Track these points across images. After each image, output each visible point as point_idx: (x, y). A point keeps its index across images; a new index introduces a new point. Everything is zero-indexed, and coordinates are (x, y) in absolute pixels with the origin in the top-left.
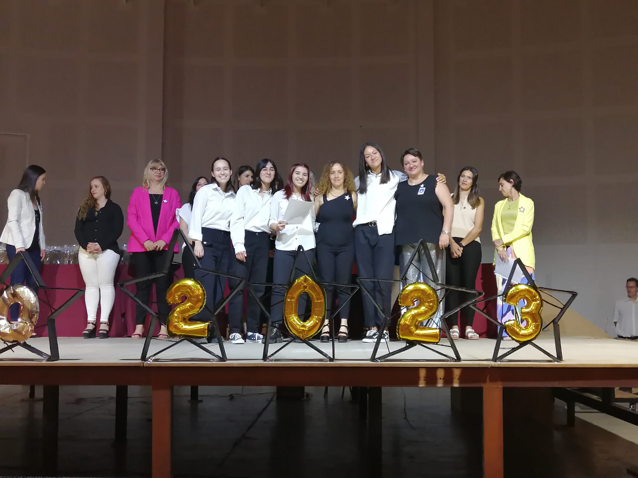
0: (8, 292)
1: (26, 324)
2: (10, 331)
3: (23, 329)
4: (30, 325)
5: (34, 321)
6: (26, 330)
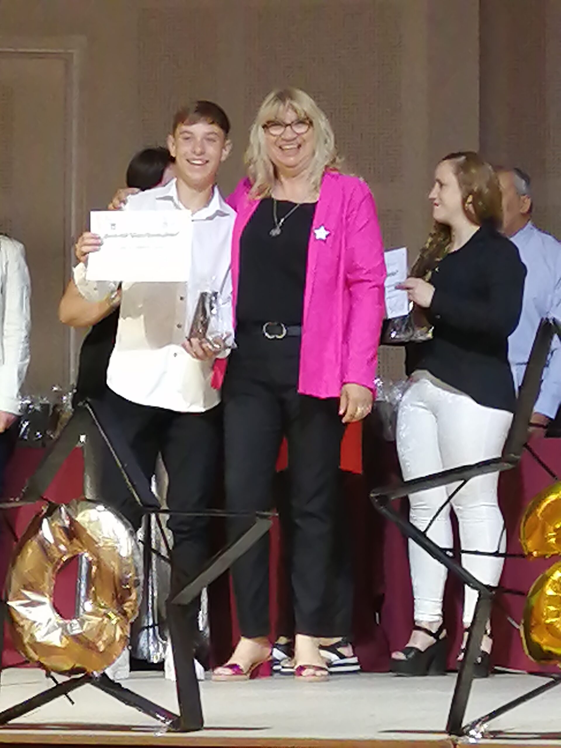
0: (53, 525)
1: (106, 619)
2: (64, 639)
3: (99, 635)
4: (118, 621)
5: (129, 611)
6: (107, 639)
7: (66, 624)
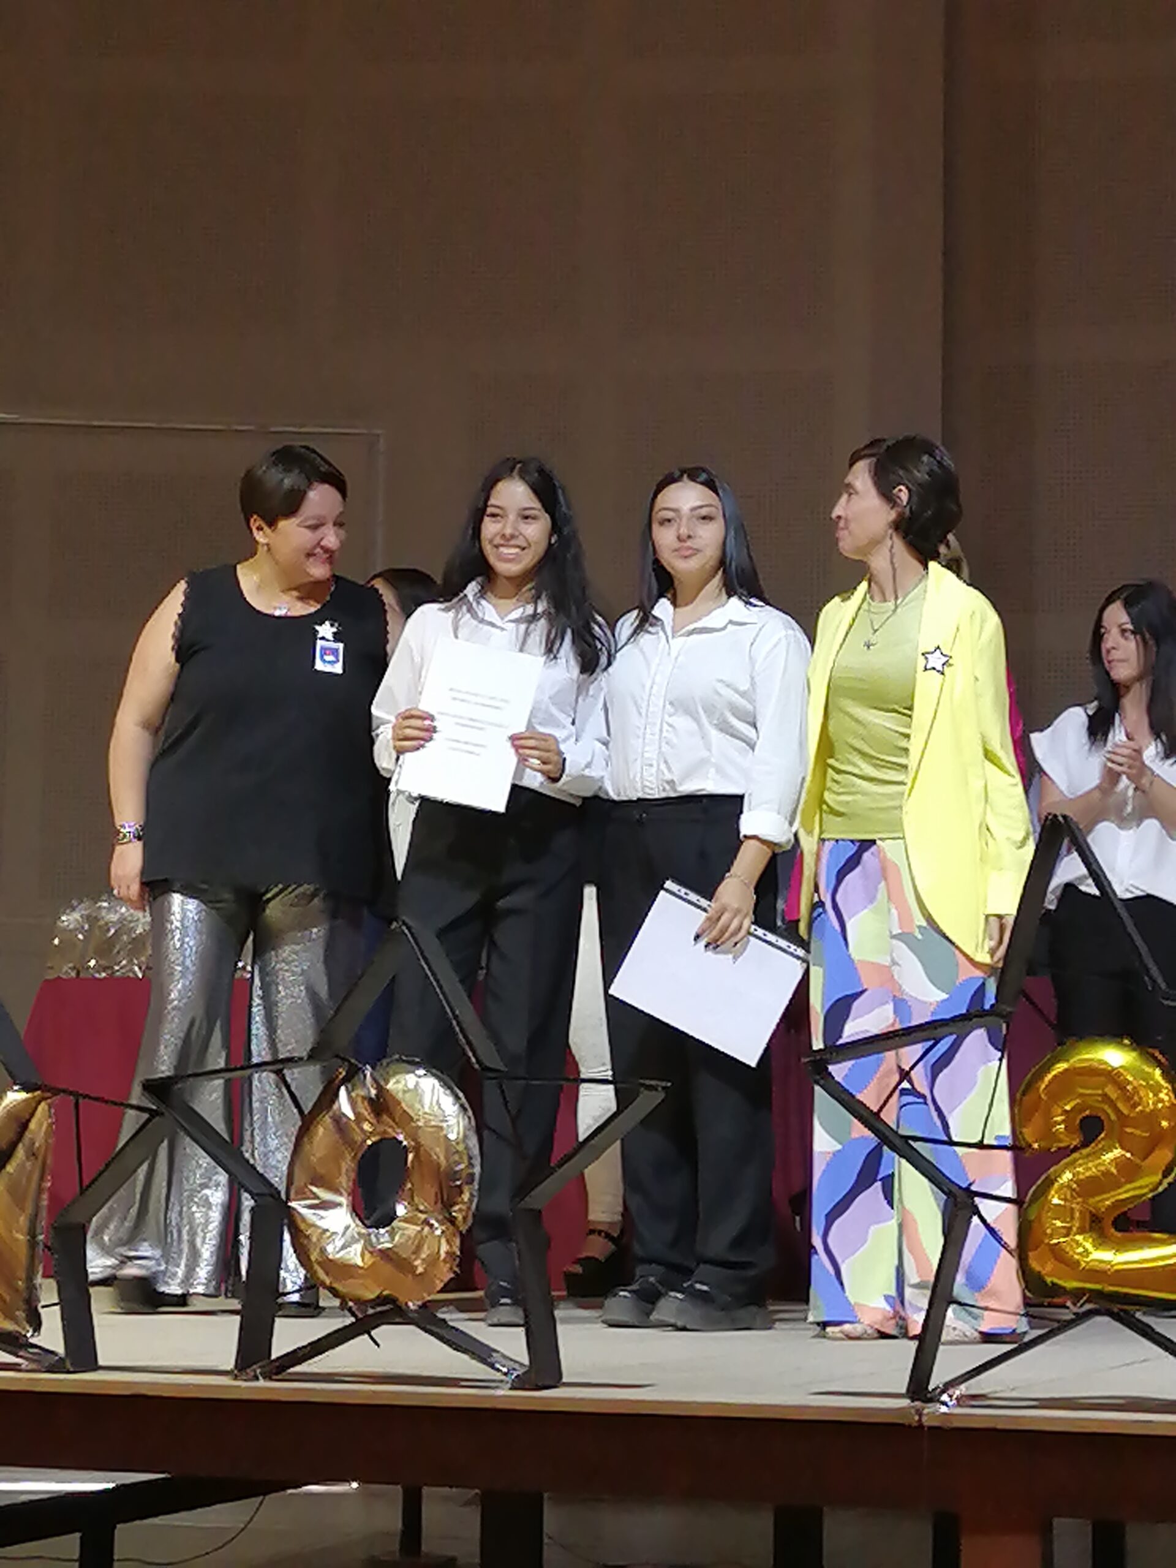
0: (353, 1094)
1: (427, 1229)
2: (367, 1256)
3: (417, 1251)
4: (443, 1232)
5: (460, 1217)
6: (428, 1256)
7: (369, 1235)
